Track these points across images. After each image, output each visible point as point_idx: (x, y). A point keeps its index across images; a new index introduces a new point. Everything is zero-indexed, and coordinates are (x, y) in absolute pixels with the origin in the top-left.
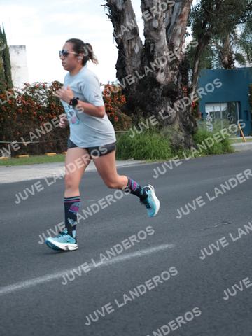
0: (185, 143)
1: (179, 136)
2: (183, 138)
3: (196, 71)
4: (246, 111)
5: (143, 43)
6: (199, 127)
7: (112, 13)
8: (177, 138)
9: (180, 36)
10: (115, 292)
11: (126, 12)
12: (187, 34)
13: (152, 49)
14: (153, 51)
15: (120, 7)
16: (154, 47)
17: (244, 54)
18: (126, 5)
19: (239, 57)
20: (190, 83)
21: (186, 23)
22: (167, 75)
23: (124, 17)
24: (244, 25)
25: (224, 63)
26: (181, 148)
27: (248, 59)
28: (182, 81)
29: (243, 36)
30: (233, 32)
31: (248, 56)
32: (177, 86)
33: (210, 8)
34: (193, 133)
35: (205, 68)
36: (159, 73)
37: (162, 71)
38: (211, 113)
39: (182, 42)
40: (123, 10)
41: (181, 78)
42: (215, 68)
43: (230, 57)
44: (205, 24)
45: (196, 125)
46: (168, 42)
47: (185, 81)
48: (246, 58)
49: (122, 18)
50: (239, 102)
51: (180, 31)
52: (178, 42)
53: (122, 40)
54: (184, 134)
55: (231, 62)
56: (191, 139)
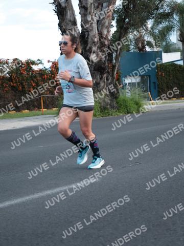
0: (110, 105)
1: (106, 100)
2: (109, 101)
3: (118, 53)
4: (154, 83)
5: (80, 32)
6: (121, 94)
7: (57, 9)
8: (104, 101)
9: (107, 27)
10: (56, 214)
11: (68, 8)
12: (112, 26)
13: (86, 37)
14: (87, 38)
15: (63, 5)
16: (88, 35)
17: (153, 42)
18: (68, 3)
19: (149, 44)
20: (114, 61)
21: (111, 18)
22: (97, 55)
23: (66, 12)
24: (153, 20)
25: (139, 48)
26: (108, 109)
27: (156, 45)
28: (108, 60)
29: (152, 28)
30: (145, 26)
31: (156, 43)
32: (104, 64)
33: (128, 8)
34: (116, 98)
35: (125, 51)
36: (92, 54)
37: (94, 53)
38: (129, 83)
39: (109, 32)
40: (65, 7)
41: (107, 58)
42: (132, 51)
43: (143, 43)
44: (125, 19)
45: (118, 92)
46: (98, 31)
47: (111, 60)
48: (154, 44)
49: (65, 13)
50: (149, 76)
51: (107, 24)
52: (105, 32)
53: (64, 29)
54: (110, 98)
55: (144, 47)
56: (115, 102)
